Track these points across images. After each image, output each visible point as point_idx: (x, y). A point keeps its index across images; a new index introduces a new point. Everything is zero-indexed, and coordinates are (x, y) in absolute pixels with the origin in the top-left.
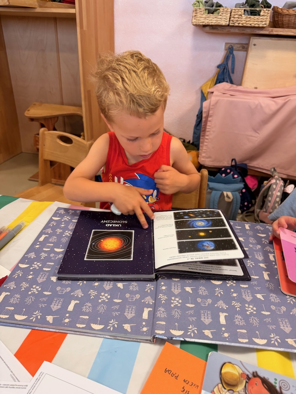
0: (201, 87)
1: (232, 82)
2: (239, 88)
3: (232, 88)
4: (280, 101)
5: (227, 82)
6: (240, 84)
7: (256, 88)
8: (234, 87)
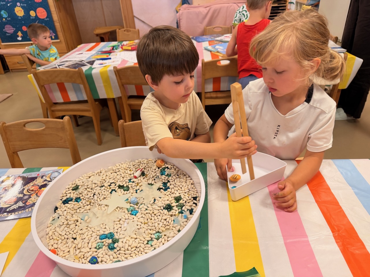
0: (176, 9)
1: (189, 4)
2: (192, 6)
3: (189, 6)
4: (208, 9)
5: (187, 4)
6: (192, 4)
7: (199, 5)
8: (190, 6)
